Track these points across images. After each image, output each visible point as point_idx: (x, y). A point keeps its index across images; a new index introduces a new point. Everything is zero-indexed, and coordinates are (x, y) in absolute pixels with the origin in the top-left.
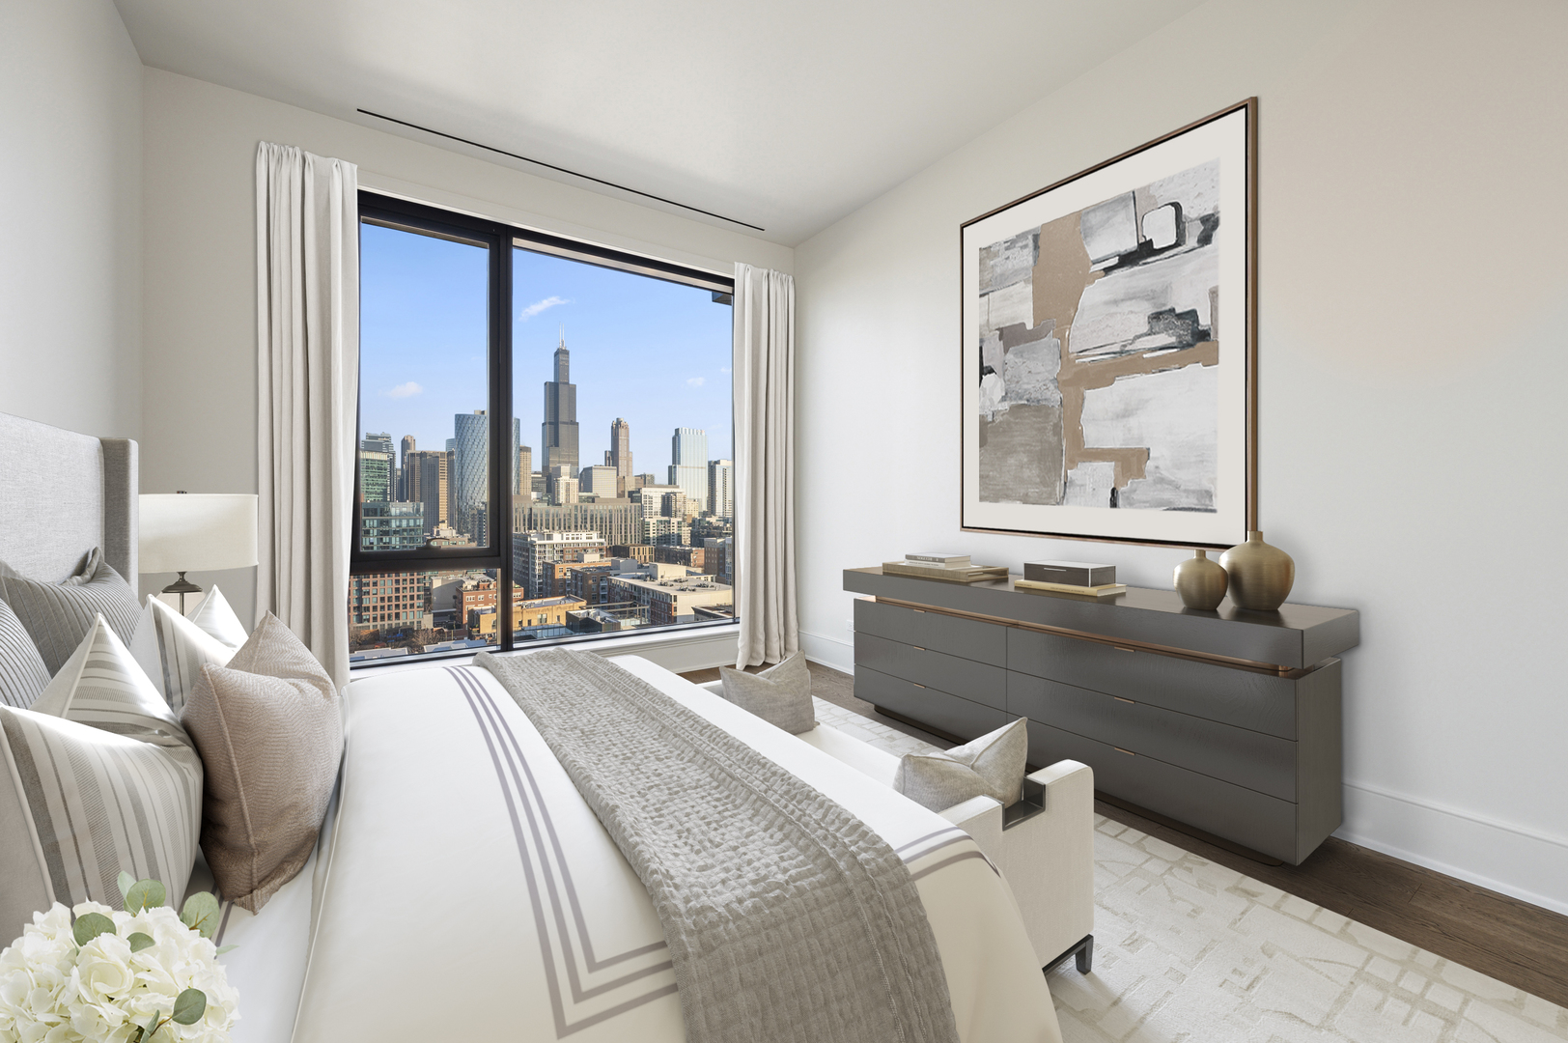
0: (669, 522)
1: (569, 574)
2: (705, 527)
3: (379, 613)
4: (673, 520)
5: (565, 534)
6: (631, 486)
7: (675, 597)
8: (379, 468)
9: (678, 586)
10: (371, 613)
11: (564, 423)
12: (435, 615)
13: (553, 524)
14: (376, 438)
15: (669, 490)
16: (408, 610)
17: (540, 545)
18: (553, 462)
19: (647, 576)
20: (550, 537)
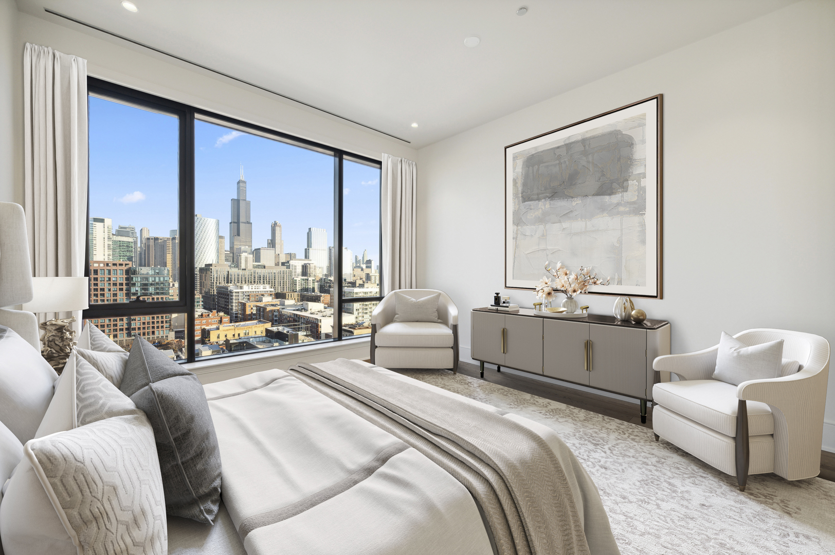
0: (308, 280)
1: (255, 308)
2: (328, 283)
3: (142, 331)
4: (310, 279)
5: (250, 286)
6: (283, 259)
7: (320, 320)
8: (127, 246)
9: (321, 314)
10: (137, 332)
11: (243, 223)
12: (176, 332)
13: (242, 281)
14: (125, 228)
15: (306, 262)
16: (160, 329)
17: (236, 292)
18: (237, 245)
19: (302, 309)
20: (241, 288)
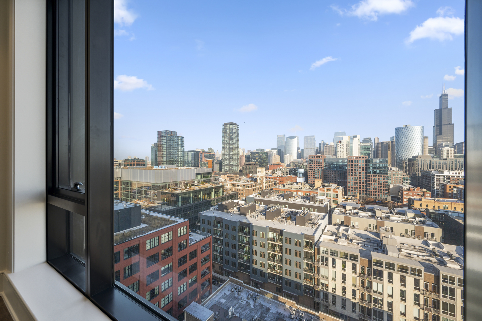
1: (456, 189)
3: (373, 193)
5: (451, 172)
8: (368, 148)
10: (370, 193)
11: (445, 125)
12: (392, 197)
13: (443, 167)
14: (367, 139)
16: (382, 194)
17: (437, 176)
20: (442, 173)
